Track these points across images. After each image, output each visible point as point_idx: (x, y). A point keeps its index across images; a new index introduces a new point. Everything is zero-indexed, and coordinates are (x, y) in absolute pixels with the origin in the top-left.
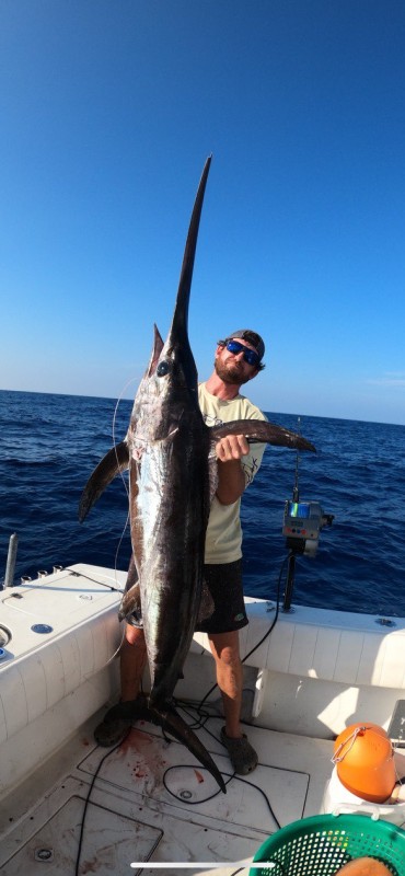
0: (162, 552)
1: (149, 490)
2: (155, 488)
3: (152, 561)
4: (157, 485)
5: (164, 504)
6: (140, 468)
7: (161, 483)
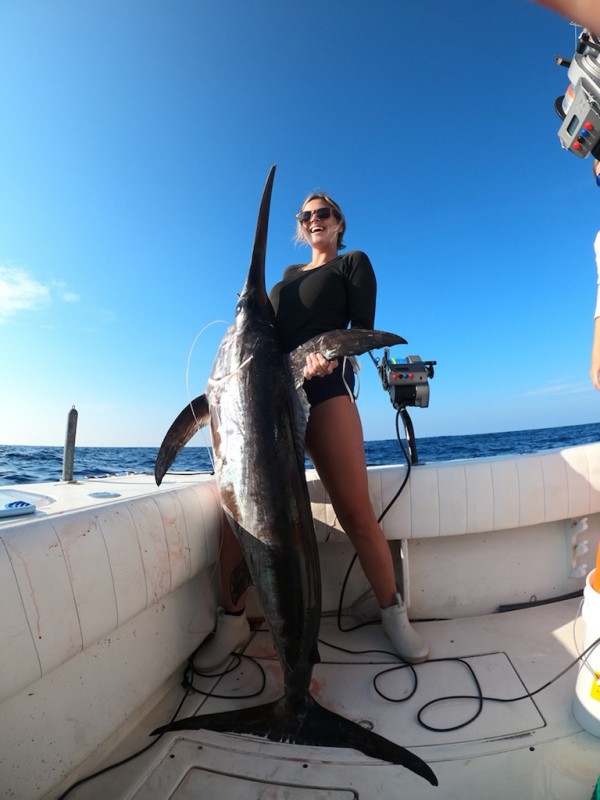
0: (257, 502)
1: (229, 433)
2: (235, 428)
3: (249, 518)
4: (237, 424)
5: (248, 444)
6: (219, 412)
7: (241, 420)
